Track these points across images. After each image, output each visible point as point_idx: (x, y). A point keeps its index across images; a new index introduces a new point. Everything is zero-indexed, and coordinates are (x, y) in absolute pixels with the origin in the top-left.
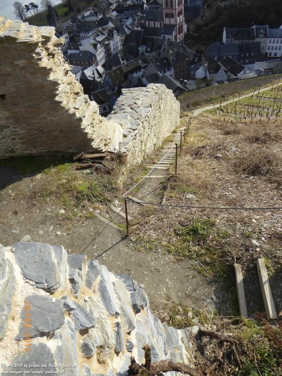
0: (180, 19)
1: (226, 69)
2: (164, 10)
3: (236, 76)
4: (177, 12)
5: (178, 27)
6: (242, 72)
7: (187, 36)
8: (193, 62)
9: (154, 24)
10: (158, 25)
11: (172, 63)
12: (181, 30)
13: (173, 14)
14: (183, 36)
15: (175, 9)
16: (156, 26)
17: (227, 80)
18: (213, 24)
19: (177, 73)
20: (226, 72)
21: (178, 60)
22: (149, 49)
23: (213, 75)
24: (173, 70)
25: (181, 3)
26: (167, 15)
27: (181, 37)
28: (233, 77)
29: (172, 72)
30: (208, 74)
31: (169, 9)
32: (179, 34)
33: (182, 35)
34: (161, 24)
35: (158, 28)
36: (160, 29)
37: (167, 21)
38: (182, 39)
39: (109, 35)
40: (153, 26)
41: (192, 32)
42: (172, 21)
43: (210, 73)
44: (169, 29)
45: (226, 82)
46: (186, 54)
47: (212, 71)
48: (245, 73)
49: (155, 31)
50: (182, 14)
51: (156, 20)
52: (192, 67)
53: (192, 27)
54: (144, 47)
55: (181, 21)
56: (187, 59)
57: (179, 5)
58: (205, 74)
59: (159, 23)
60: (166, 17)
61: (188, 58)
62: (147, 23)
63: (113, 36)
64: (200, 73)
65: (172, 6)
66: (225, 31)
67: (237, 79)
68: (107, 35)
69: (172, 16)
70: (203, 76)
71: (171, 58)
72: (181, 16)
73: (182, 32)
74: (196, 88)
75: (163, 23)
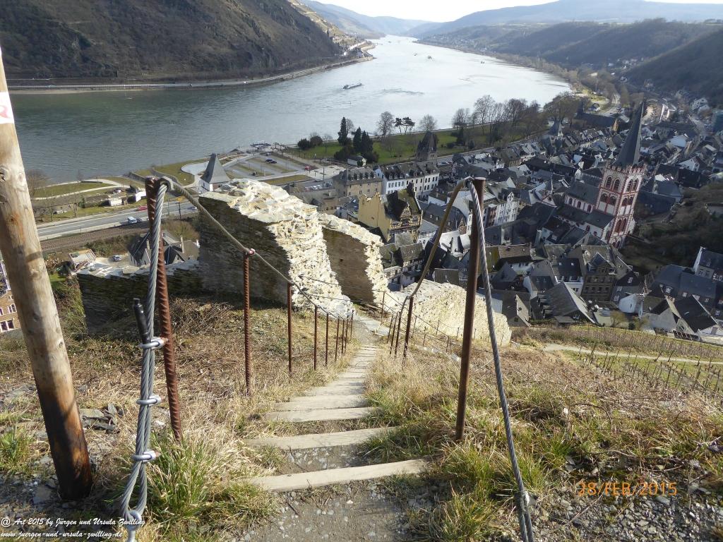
0: (626, 211)
1: (678, 315)
2: (601, 189)
3: (695, 331)
4: (623, 198)
5: (617, 220)
6: (709, 330)
7: (628, 237)
8: (623, 282)
9: (579, 204)
10: (584, 206)
11: (584, 272)
12: (622, 225)
13: (615, 200)
14: (624, 237)
15: (621, 194)
16: (581, 208)
17: (675, 332)
18: (684, 236)
19: (587, 288)
20: (676, 318)
21: (595, 270)
22: (554, 238)
23: (650, 315)
24: (582, 283)
25: (635, 188)
26: (604, 199)
27: (618, 237)
28: (689, 331)
29: (580, 285)
30: (641, 310)
31: (610, 190)
32: (617, 231)
33: (621, 233)
34: (589, 208)
35: (583, 212)
36: (587, 214)
37: (601, 206)
38: (619, 239)
39: (500, 197)
40: (576, 206)
41: (643, 235)
42: (611, 210)
43: (646, 310)
44: (602, 219)
45: (671, 336)
46: (612, 265)
47: (650, 309)
48: (713, 333)
49: (577, 215)
50: (630, 203)
51: (583, 200)
52: (620, 289)
53: (646, 227)
54: (549, 232)
55: (627, 213)
56: (613, 273)
57: (629, 189)
58: (637, 307)
59: (587, 205)
60: (602, 200)
61: (616, 273)
62: (568, 198)
63: (506, 199)
64: (629, 303)
65: (616, 187)
66: (700, 253)
67: (695, 338)
68: (496, 196)
69: (613, 202)
70: (631, 310)
71: (585, 264)
72: (628, 207)
73: (623, 230)
74: (611, 325)
75: (594, 207)
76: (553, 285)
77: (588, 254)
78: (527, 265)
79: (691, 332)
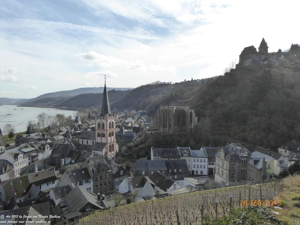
0: (112, 140)
1: (153, 184)
2: (96, 131)
3: (166, 191)
4: (108, 133)
5: (108, 145)
6: (172, 187)
7: (117, 155)
8: (117, 175)
9: (87, 142)
10: (90, 142)
11: (91, 175)
12: (112, 148)
13: (105, 134)
14: (115, 154)
15: (107, 130)
16: (89, 144)
17: (155, 196)
18: (142, 146)
19: (96, 186)
20: (153, 186)
21: (98, 171)
22: (73, 161)
23: (138, 189)
24: (92, 183)
25: (113, 127)
26: (99, 135)
27: (111, 155)
28: (162, 192)
29: (91, 185)
30: (132, 188)
31: (101, 130)
32: (110, 151)
33: (113, 152)
34: (93, 142)
35: (90, 146)
36: (92, 146)
37: (99, 140)
38: (113, 156)
39: (40, 148)
40: (86, 144)
41: (124, 151)
42: (104, 140)
43: (135, 187)
44: (101, 146)
45: (154, 199)
46: (108, 165)
47: (137, 185)
48: (175, 188)
49: (87, 148)
50: (113, 135)
51: (88, 139)
52: (117, 180)
53: (124, 148)
54: (69, 159)
55: (112, 141)
56: (110, 171)
57: (110, 128)
58: (129, 187)
59: (91, 141)
60: (98, 136)
61: (112, 170)
62: (81, 141)
63: (44, 149)
64: (124, 186)
65: (103, 128)
67: (167, 195)
68: (37, 148)
69: (104, 136)
70: (126, 191)
71: (91, 169)
72: (112, 137)
73: (113, 150)
74: (114, 205)
75: (95, 141)
76: (71, 190)
77: (92, 162)
78: (54, 183)
79: (163, 192)
